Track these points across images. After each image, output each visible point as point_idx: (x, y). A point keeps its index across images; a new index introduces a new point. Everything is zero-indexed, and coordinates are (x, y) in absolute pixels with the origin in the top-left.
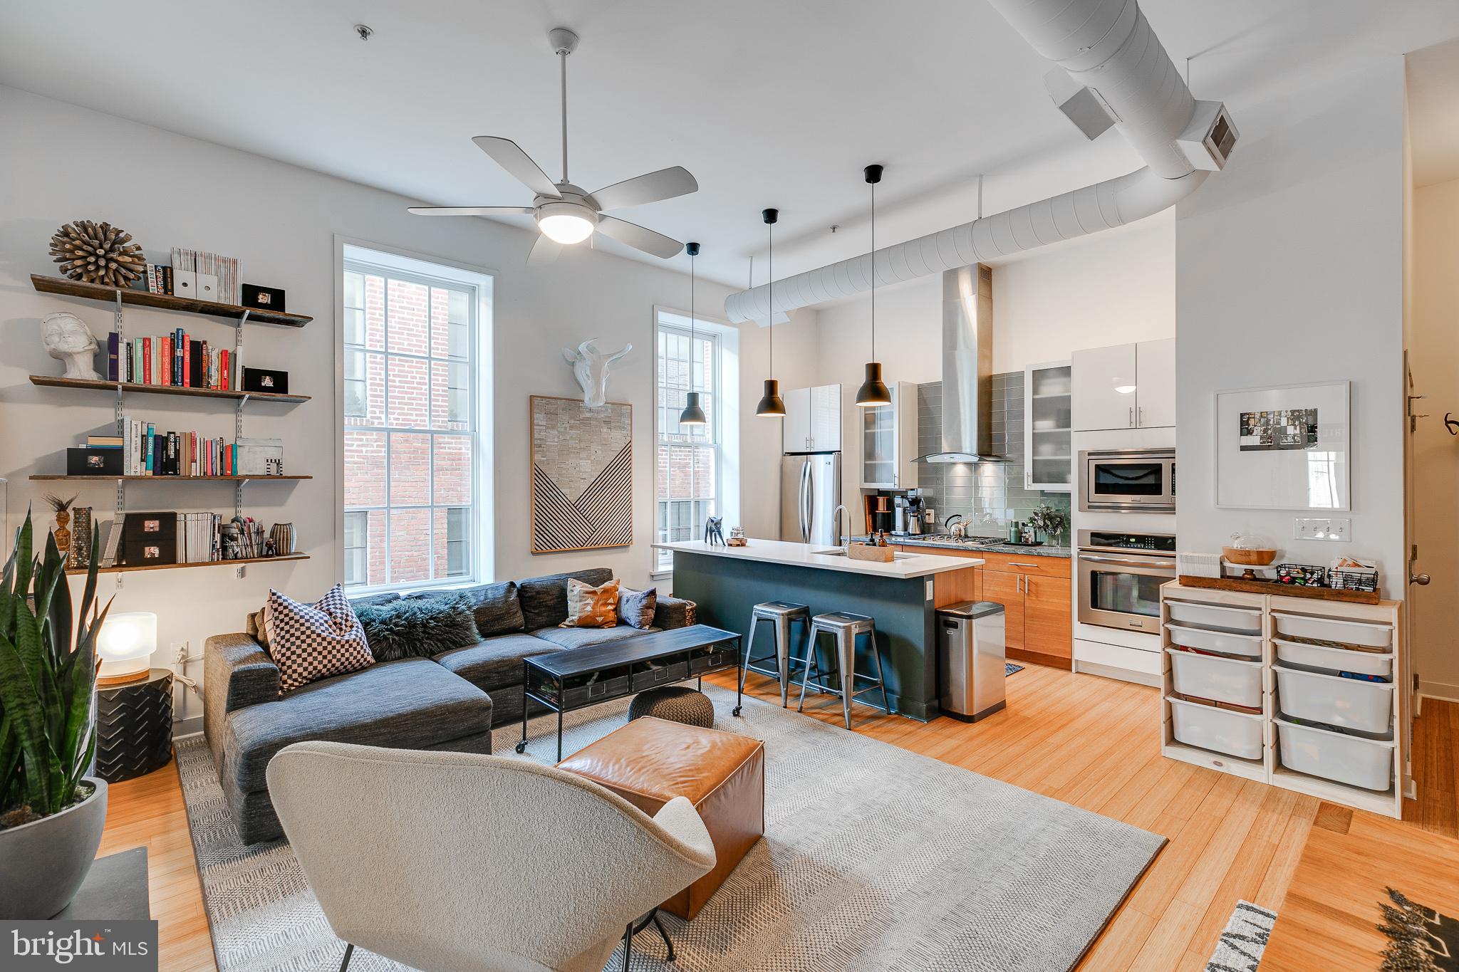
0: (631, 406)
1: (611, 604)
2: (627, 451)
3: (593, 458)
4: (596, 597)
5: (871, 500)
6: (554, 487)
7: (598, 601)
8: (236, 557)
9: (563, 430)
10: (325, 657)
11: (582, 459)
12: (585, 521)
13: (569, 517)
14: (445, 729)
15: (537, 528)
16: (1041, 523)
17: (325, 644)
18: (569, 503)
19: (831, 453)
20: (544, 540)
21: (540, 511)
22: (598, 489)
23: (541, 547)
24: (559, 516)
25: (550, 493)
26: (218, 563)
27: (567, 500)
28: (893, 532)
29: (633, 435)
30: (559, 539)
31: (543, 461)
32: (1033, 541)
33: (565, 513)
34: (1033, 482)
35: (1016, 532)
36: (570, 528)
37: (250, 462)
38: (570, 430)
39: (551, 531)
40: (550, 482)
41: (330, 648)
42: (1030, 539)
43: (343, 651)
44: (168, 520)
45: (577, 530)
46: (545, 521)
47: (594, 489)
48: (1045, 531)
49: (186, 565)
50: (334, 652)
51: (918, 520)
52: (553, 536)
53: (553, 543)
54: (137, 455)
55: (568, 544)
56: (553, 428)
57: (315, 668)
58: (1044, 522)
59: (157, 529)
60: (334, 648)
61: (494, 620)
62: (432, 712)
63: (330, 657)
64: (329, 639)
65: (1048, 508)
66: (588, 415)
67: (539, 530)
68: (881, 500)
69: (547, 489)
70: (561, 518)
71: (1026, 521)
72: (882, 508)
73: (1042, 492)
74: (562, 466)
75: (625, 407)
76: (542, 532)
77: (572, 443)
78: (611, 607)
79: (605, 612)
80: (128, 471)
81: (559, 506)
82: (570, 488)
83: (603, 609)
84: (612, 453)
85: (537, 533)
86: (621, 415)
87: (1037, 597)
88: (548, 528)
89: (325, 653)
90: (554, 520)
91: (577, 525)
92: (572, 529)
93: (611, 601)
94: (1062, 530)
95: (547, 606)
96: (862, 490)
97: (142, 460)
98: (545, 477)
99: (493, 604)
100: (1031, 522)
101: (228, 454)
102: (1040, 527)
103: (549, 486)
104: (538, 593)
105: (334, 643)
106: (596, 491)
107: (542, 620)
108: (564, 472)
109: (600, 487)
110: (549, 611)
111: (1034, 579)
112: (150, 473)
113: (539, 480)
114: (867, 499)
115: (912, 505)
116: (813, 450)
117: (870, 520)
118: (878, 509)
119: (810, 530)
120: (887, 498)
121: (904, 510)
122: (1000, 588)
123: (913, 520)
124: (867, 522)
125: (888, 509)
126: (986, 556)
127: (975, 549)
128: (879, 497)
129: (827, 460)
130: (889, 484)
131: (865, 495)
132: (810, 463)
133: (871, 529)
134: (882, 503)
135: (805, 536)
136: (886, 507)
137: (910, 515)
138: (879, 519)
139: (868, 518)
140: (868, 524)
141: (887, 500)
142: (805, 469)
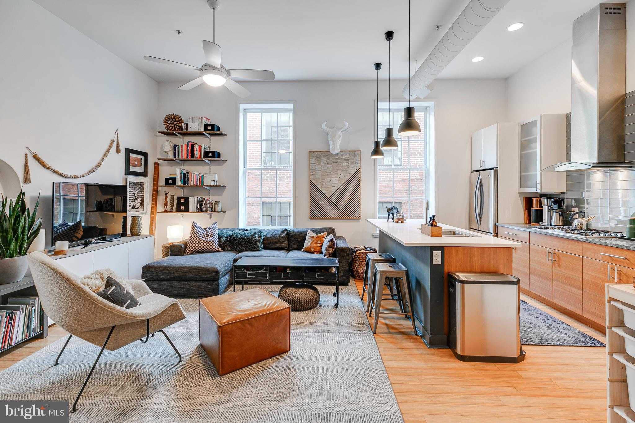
0: (360, 151)
1: (319, 243)
2: (357, 174)
3: (339, 177)
4: (313, 239)
5: (528, 201)
6: (319, 190)
7: (313, 241)
8: (203, 211)
9: (323, 165)
10: (198, 245)
11: (333, 178)
12: (335, 206)
13: (326, 204)
14: (199, 275)
15: (311, 208)
17: (199, 241)
18: (326, 197)
19: (491, 169)
20: (314, 213)
21: (312, 201)
22: (342, 191)
23: (313, 216)
24: (321, 203)
25: (317, 193)
26: (198, 212)
27: (325, 196)
28: (541, 223)
29: (361, 165)
30: (321, 213)
31: (314, 179)
33: (324, 202)
36: (327, 209)
37: (207, 181)
38: (327, 165)
39: (317, 210)
40: (317, 188)
41: (200, 242)
43: (205, 244)
44: (187, 199)
45: (330, 210)
46: (315, 205)
47: (339, 191)
49: (191, 212)
50: (202, 244)
51: (560, 216)
52: (318, 212)
53: (318, 215)
54: (179, 179)
55: (326, 216)
56: (319, 164)
57: (195, 248)
59: (184, 201)
60: (202, 242)
61: (273, 243)
62: (196, 268)
63: (200, 245)
64: (201, 239)
66: (336, 157)
67: (312, 208)
68: (535, 201)
69: (316, 191)
70: (323, 204)
72: (535, 206)
74: (324, 181)
75: (357, 152)
76: (313, 210)
77: (328, 171)
78: (319, 245)
79: (315, 246)
80: (177, 184)
81: (322, 199)
82: (327, 191)
83: (315, 245)
84: (349, 174)
85: (311, 210)
86: (355, 156)
88: (316, 208)
89: (199, 244)
90: (319, 205)
91: (330, 208)
92: (328, 209)
93: (319, 242)
95: (297, 241)
96: (520, 193)
97: (180, 181)
98: (315, 186)
99: (274, 237)
101: (201, 178)
103: (317, 190)
104: (295, 235)
105: (202, 241)
106: (341, 192)
107: (295, 246)
108: (324, 183)
109: (343, 190)
110: (298, 243)
111: (625, 270)
112: (182, 185)
113: (312, 187)
114: (524, 200)
115: (555, 204)
116: (484, 168)
117: (527, 214)
118: (532, 207)
119: (480, 218)
120: (538, 200)
121: (550, 208)
122: (596, 273)
123: (555, 215)
124: (525, 215)
125: (538, 207)
126: (585, 245)
127: (575, 239)
128: (533, 198)
129: (490, 174)
130: (537, 189)
131: (523, 197)
132: (480, 176)
133: (527, 220)
134: (535, 202)
135: (478, 222)
136: (537, 206)
137: (554, 211)
138: (532, 213)
139: (525, 213)
140: (525, 216)
141: (538, 201)
142: (478, 180)
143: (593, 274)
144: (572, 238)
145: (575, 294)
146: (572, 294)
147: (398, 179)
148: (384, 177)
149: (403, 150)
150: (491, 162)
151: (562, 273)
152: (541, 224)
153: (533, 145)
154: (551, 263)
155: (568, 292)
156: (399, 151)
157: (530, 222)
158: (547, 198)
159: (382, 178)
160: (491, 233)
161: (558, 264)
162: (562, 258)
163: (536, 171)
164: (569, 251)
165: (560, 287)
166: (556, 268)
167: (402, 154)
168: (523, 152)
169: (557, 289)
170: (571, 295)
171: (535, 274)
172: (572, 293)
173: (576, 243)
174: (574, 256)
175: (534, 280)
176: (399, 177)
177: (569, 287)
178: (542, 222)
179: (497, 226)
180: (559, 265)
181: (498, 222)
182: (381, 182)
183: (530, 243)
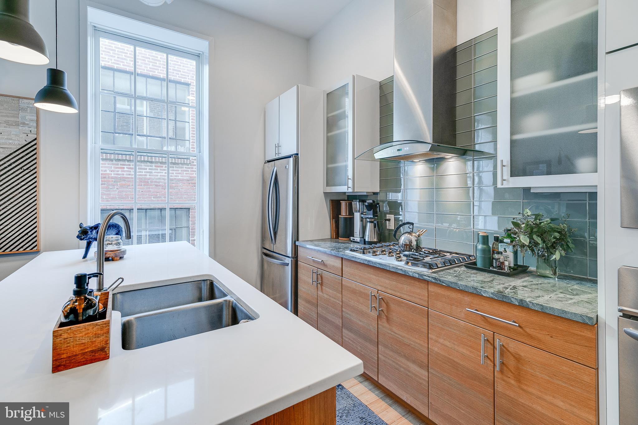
5: (335, 205)
16: (524, 240)
19: (290, 157)
28: (352, 238)
29: (40, 132)
32: (512, 265)
34: (512, 176)
35: (484, 251)
42: (506, 263)
48: (533, 250)
51: (375, 227)
58: (531, 238)
65: (537, 216)
68: (343, 204)
71: (501, 234)
72: (344, 213)
73: (527, 191)
75: (26, 101)
87: (519, 381)
94: (563, 253)
96: (326, 194)
100: (509, 236)
102: (523, 246)
111: (513, 346)
114: (331, 204)
115: (369, 210)
116: (281, 156)
117: (334, 225)
118: (340, 215)
119: (275, 234)
120: (347, 203)
121: (362, 216)
122: (454, 344)
123: (369, 226)
124: (332, 226)
125: (348, 215)
126: (432, 288)
127: (417, 276)
128: (341, 202)
129: (288, 163)
130: (348, 187)
131: (329, 199)
132: (276, 168)
133: (334, 233)
134: (344, 207)
135: (272, 240)
136: (346, 213)
137: (368, 220)
138: (341, 223)
139: (332, 222)
140: (332, 228)
141: (348, 205)
142: (272, 175)
143: (447, 343)
144: (411, 274)
145: (416, 375)
146: (409, 374)
147: (185, 176)
148: (162, 173)
149: (191, 138)
150: (289, 148)
151: (393, 333)
152: (352, 240)
153: (341, 123)
154: (375, 314)
155: (402, 369)
156: (186, 139)
157: (337, 236)
158: (359, 202)
159: (159, 174)
160: (289, 257)
161: (386, 316)
162: (392, 306)
163: (346, 161)
164: (405, 296)
165: (390, 358)
166: (383, 323)
167: (191, 144)
168: (330, 134)
169: (384, 361)
170: (407, 375)
171: (350, 330)
172: (409, 371)
173: (417, 283)
174: (413, 306)
175: (349, 339)
176: (186, 174)
177: (404, 360)
178: (354, 237)
179: (297, 246)
180: (388, 319)
181: (298, 240)
182: (158, 180)
183: (342, 276)
